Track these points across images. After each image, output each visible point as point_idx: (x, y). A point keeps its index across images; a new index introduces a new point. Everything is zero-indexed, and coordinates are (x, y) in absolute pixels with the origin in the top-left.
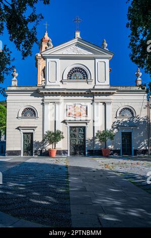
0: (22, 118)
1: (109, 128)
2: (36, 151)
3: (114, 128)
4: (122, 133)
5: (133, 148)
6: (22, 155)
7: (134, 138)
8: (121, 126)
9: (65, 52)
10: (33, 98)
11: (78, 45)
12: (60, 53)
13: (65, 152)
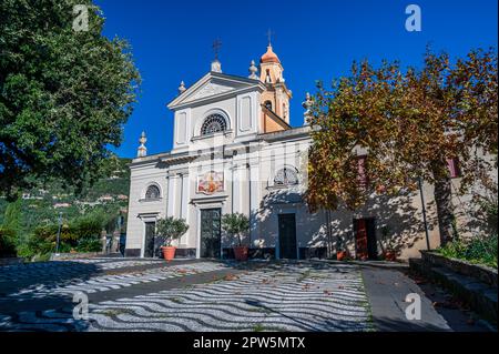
0: (145, 200)
1: (256, 207)
2: (157, 250)
3: (265, 208)
4: (279, 215)
5: (299, 244)
6: (142, 256)
7: (299, 223)
8: (277, 203)
9: (197, 96)
10: (158, 170)
11: (214, 81)
12: (191, 99)
13: (192, 252)
